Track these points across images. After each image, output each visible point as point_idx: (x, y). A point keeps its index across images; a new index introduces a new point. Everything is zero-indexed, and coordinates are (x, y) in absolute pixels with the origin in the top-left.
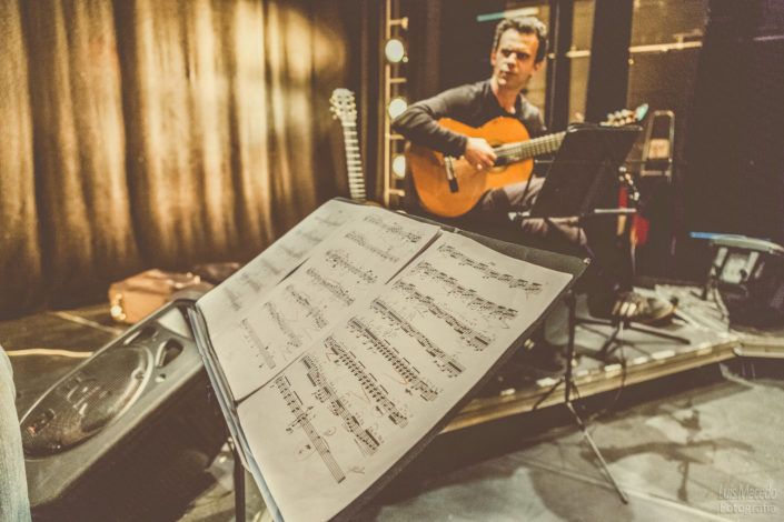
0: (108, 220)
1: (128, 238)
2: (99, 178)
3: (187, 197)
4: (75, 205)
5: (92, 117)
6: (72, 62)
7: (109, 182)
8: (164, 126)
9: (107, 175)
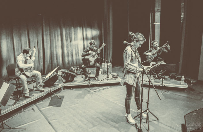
0: (59, 62)
1: (62, 64)
2: (58, 57)
3: (70, 59)
4: (55, 61)
5: (57, 50)
6: (55, 43)
7: (59, 57)
8: (67, 49)
9: (59, 56)
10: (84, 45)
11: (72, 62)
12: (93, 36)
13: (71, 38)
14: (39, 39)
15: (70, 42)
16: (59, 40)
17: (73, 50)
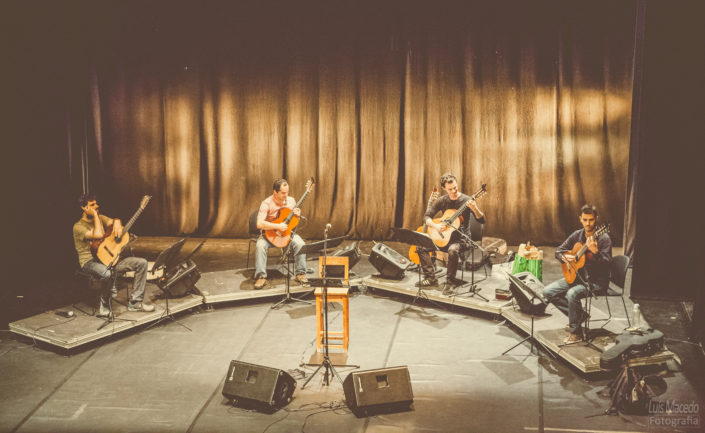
10: (560, 155)
11: (499, 212)
12: (609, 120)
13: (503, 124)
14: (389, 125)
15: (500, 140)
16: (454, 132)
17: (506, 170)
